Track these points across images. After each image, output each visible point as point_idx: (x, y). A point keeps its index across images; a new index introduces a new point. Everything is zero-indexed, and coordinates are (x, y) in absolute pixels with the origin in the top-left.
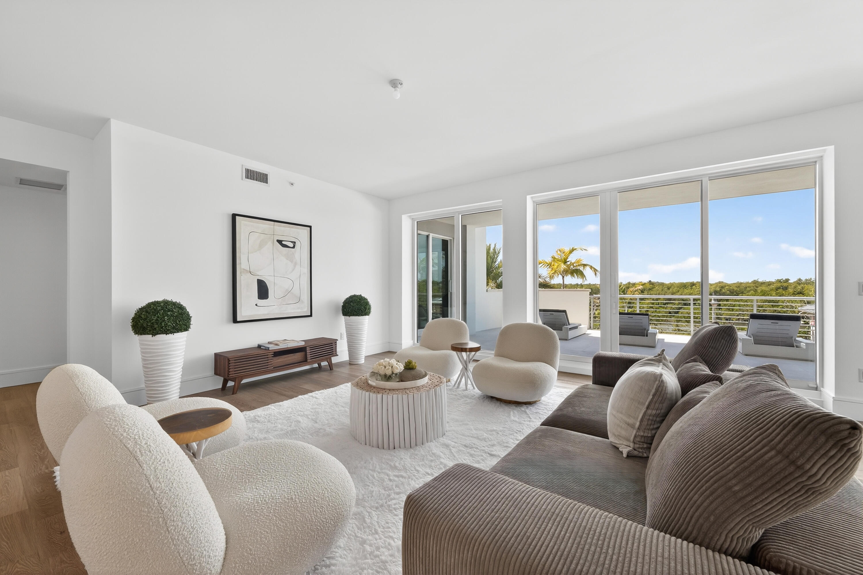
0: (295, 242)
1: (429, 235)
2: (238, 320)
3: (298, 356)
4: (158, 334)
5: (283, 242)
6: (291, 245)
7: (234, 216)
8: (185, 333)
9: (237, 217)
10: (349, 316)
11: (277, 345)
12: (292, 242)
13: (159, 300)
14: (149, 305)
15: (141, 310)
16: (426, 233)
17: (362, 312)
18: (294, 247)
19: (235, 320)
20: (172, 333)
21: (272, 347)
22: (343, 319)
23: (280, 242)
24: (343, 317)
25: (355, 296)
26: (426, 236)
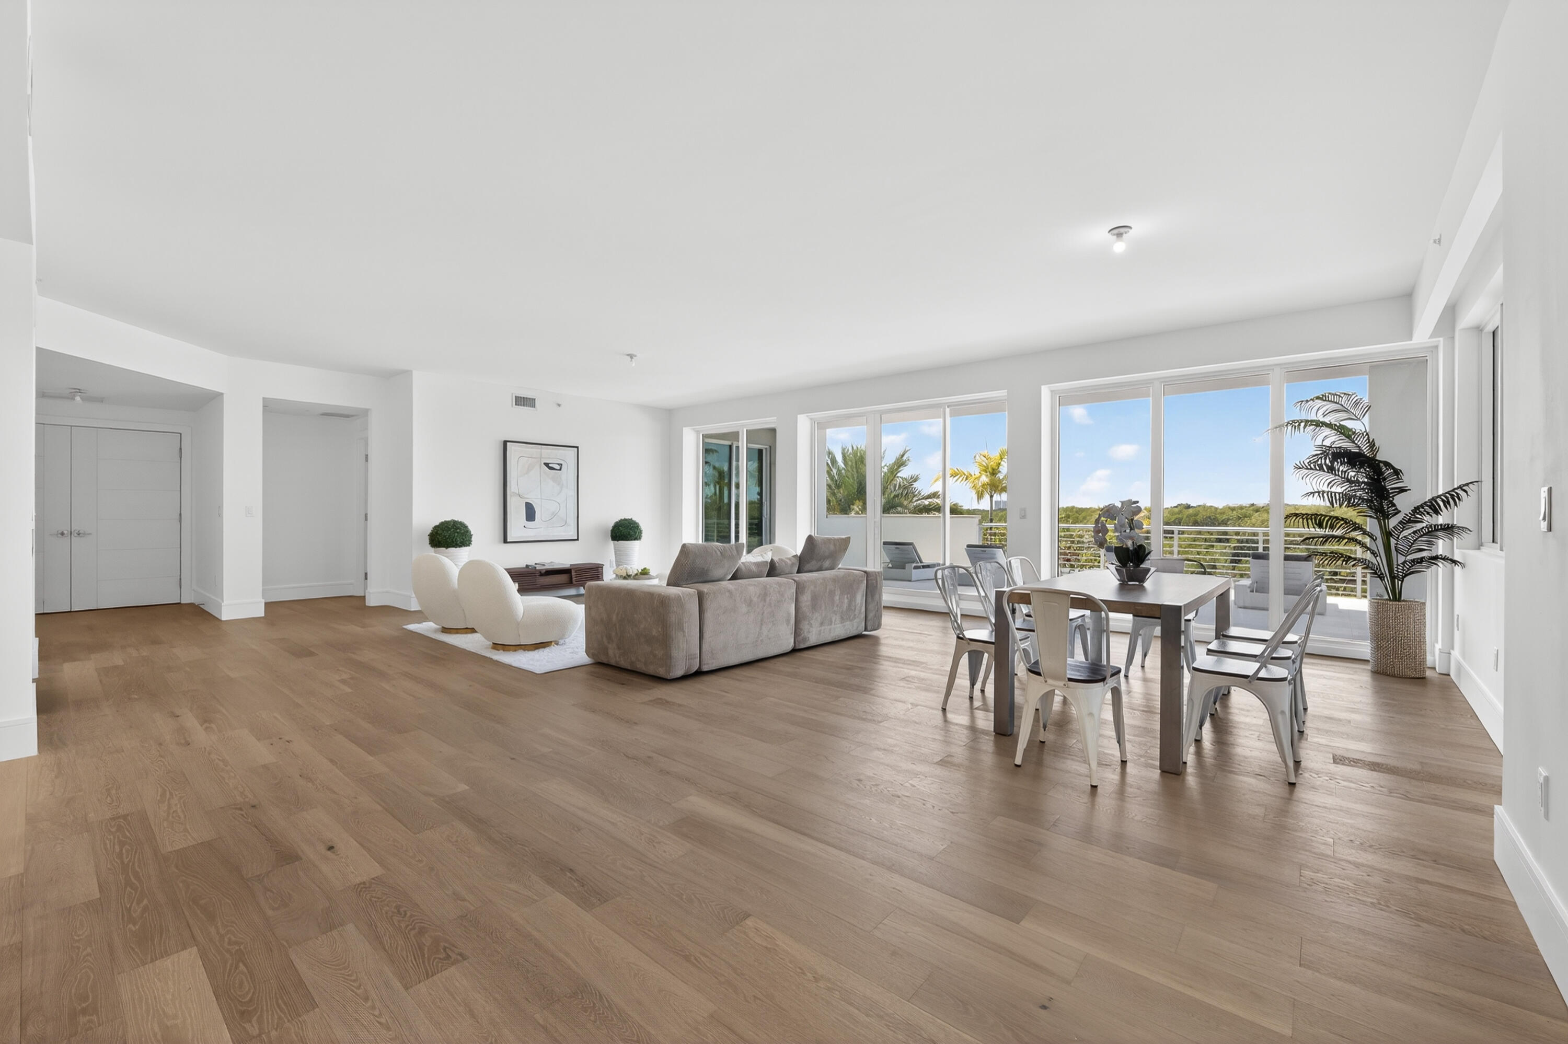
0: (561, 465)
1: (732, 443)
2: (508, 541)
3: (563, 578)
4: (450, 547)
5: (550, 465)
6: (558, 467)
7: (505, 443)
8: (468, 548)
9: (508, 443)
10: (618, 541)
11: (544, 565)
12: (558, 464)
13: (447, 520)
14: (442, 524)
15: (436, 527)
16: (728, 443)
17: (631, 536)
18: (560, 469)
19: (505, 541)
20: (460, 546)
21: (538, 567)
22: (612, 544)
23: (547, 465)
24: (612, 542)
25: (625, 520)
26: (728, 447)
